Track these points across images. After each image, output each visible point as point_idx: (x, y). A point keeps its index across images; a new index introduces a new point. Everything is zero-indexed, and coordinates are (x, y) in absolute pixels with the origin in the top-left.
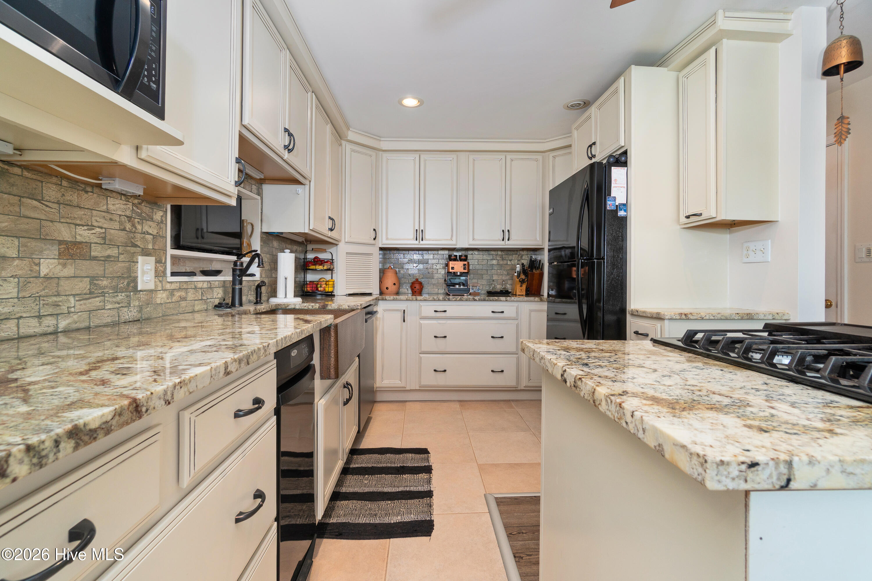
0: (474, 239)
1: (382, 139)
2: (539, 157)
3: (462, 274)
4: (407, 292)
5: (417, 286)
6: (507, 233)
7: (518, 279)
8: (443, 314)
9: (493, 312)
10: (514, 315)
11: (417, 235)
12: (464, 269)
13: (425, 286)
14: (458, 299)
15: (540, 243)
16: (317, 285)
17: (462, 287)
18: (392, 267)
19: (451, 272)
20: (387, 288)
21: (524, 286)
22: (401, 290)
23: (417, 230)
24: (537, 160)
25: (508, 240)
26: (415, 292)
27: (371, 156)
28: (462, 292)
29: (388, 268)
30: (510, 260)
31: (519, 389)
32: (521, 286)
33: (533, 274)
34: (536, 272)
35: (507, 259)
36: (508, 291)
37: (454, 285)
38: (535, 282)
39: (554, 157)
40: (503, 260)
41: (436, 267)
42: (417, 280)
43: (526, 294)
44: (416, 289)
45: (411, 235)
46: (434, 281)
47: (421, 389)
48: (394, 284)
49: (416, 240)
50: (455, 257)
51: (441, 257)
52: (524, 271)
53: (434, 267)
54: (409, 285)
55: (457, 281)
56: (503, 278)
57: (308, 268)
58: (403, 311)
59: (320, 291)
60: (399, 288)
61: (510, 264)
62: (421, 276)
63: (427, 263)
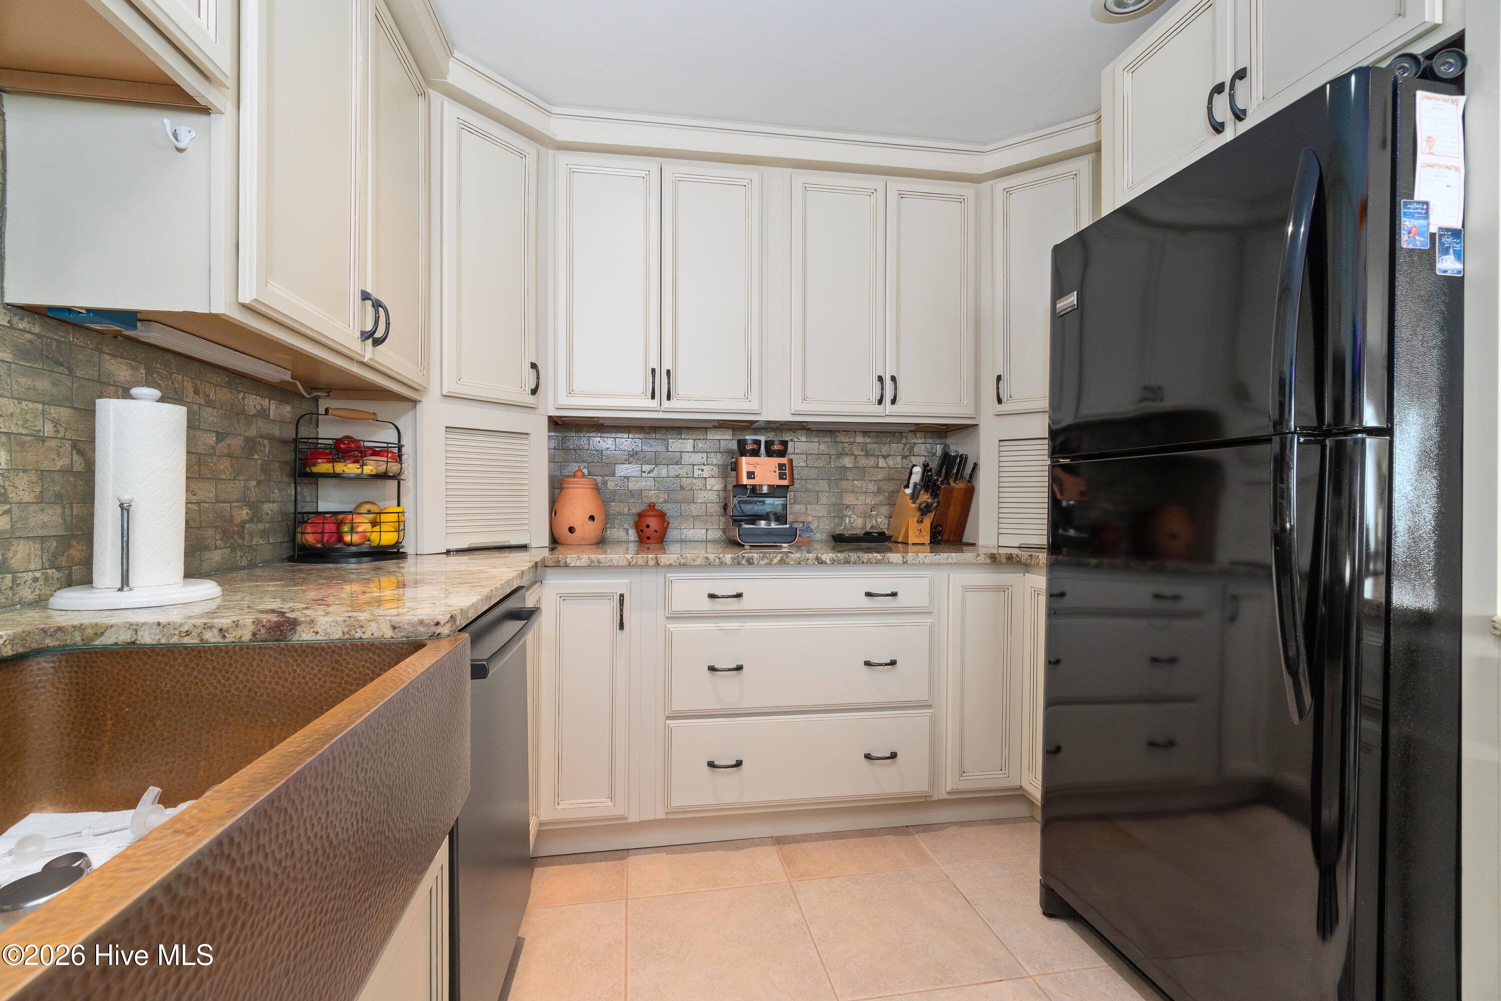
0: (805, 399)
1: (555, 110)
2: (967, 190)
3: (777, 491)
4: (625, 538)
5: (653, 522)
6: (888, 384)
7: (914, 503)
8: (733, 605)
9: (869, 594)
10: (922, 601)
11: (654, 383)
12: (781, 477)
13: (674, 523)
14: (775, 561)
15: (970, 411)
16: (340, 524)
17: (773, 525)
18: (585, 471)
19: (745, 486)
20: (571, 530)
21: (928, 521)
22: (608, 532)
23: (653, 370)
24: (961, 200)
25: (893, 402)
26: (648, 538)
27: (522, 155)
28: (775, 539)
29: (574, 476)
30: (885, 457)
31: (935, 798)
32: (920, 522)
33: (950, 491)
34: (957, 486)
35: (877, 453)
36: (884, 533)
37: (754, 518)
38: (953, 512)
39: (1007, 191)
40: (867, 455)
41: (700, 472)
42: (652, 506)
43: (931, 542)
44: (649, 532)
45: (639, 383)
46: (694, 509)
47: (671, 817)
48: (592, 518)
49: (653, 397)
50: (755, 447)
51: (713, 446)
52: (928, 483)
53: (697, 473)
54: (632, 520)
55: (758, 509)
56: (868, 500)
57: (308, 470)
58: (617, 598)
59: (350, 544)
60: (604, 529)
61: (885, 465)
62: (663, 497)
63: (677, 464)
